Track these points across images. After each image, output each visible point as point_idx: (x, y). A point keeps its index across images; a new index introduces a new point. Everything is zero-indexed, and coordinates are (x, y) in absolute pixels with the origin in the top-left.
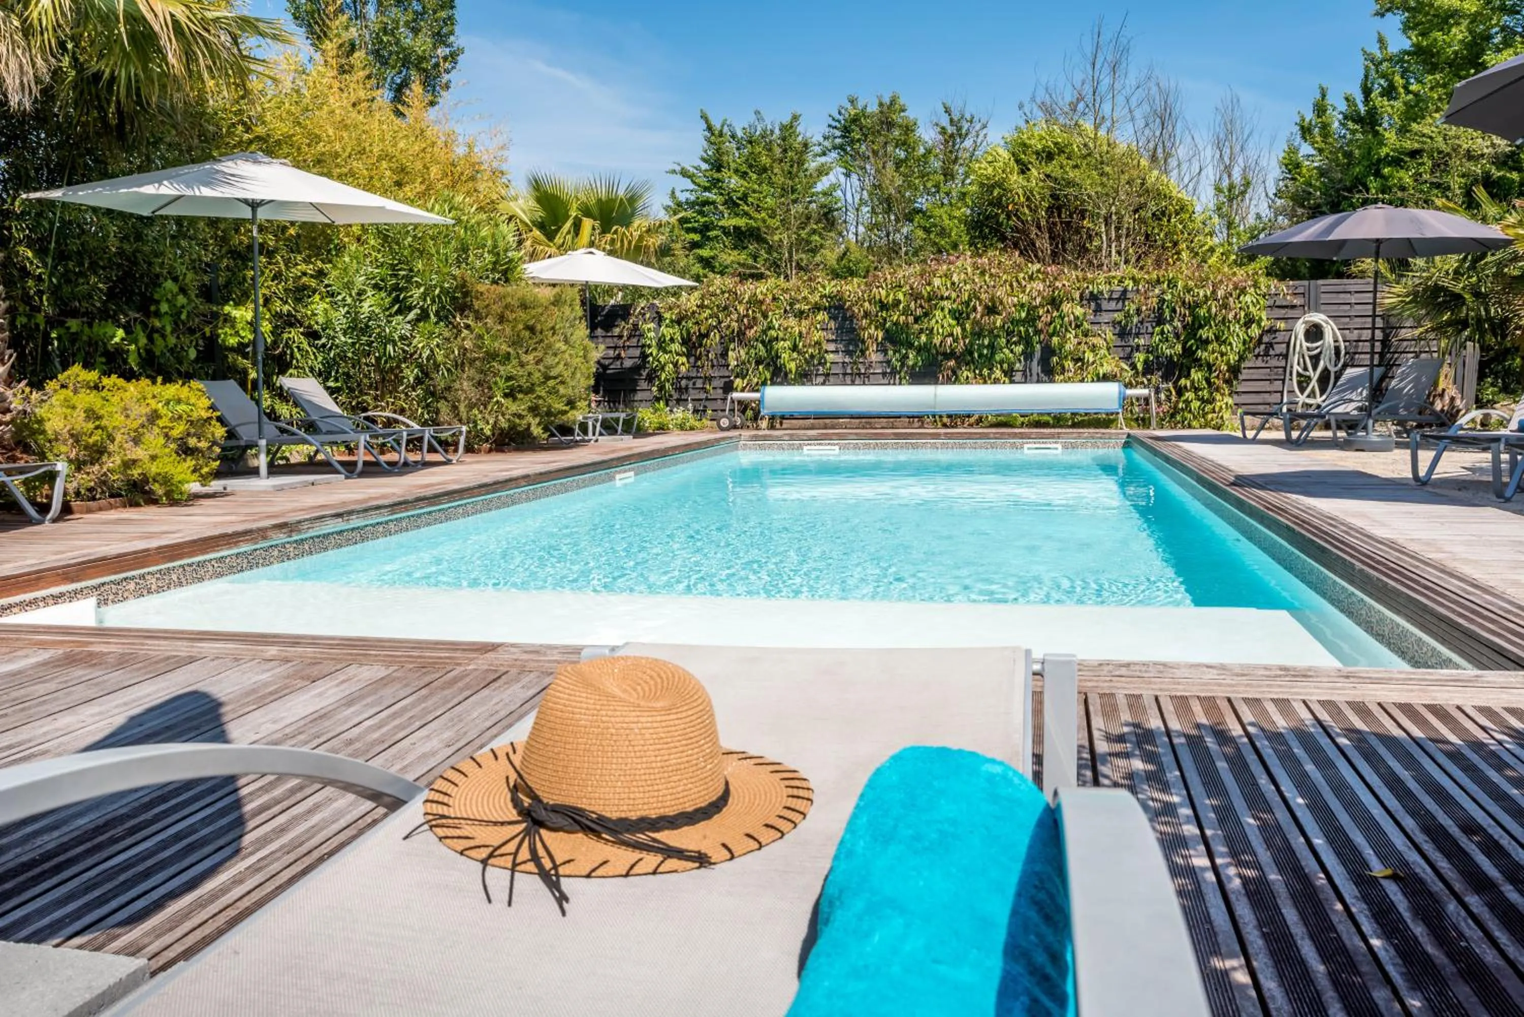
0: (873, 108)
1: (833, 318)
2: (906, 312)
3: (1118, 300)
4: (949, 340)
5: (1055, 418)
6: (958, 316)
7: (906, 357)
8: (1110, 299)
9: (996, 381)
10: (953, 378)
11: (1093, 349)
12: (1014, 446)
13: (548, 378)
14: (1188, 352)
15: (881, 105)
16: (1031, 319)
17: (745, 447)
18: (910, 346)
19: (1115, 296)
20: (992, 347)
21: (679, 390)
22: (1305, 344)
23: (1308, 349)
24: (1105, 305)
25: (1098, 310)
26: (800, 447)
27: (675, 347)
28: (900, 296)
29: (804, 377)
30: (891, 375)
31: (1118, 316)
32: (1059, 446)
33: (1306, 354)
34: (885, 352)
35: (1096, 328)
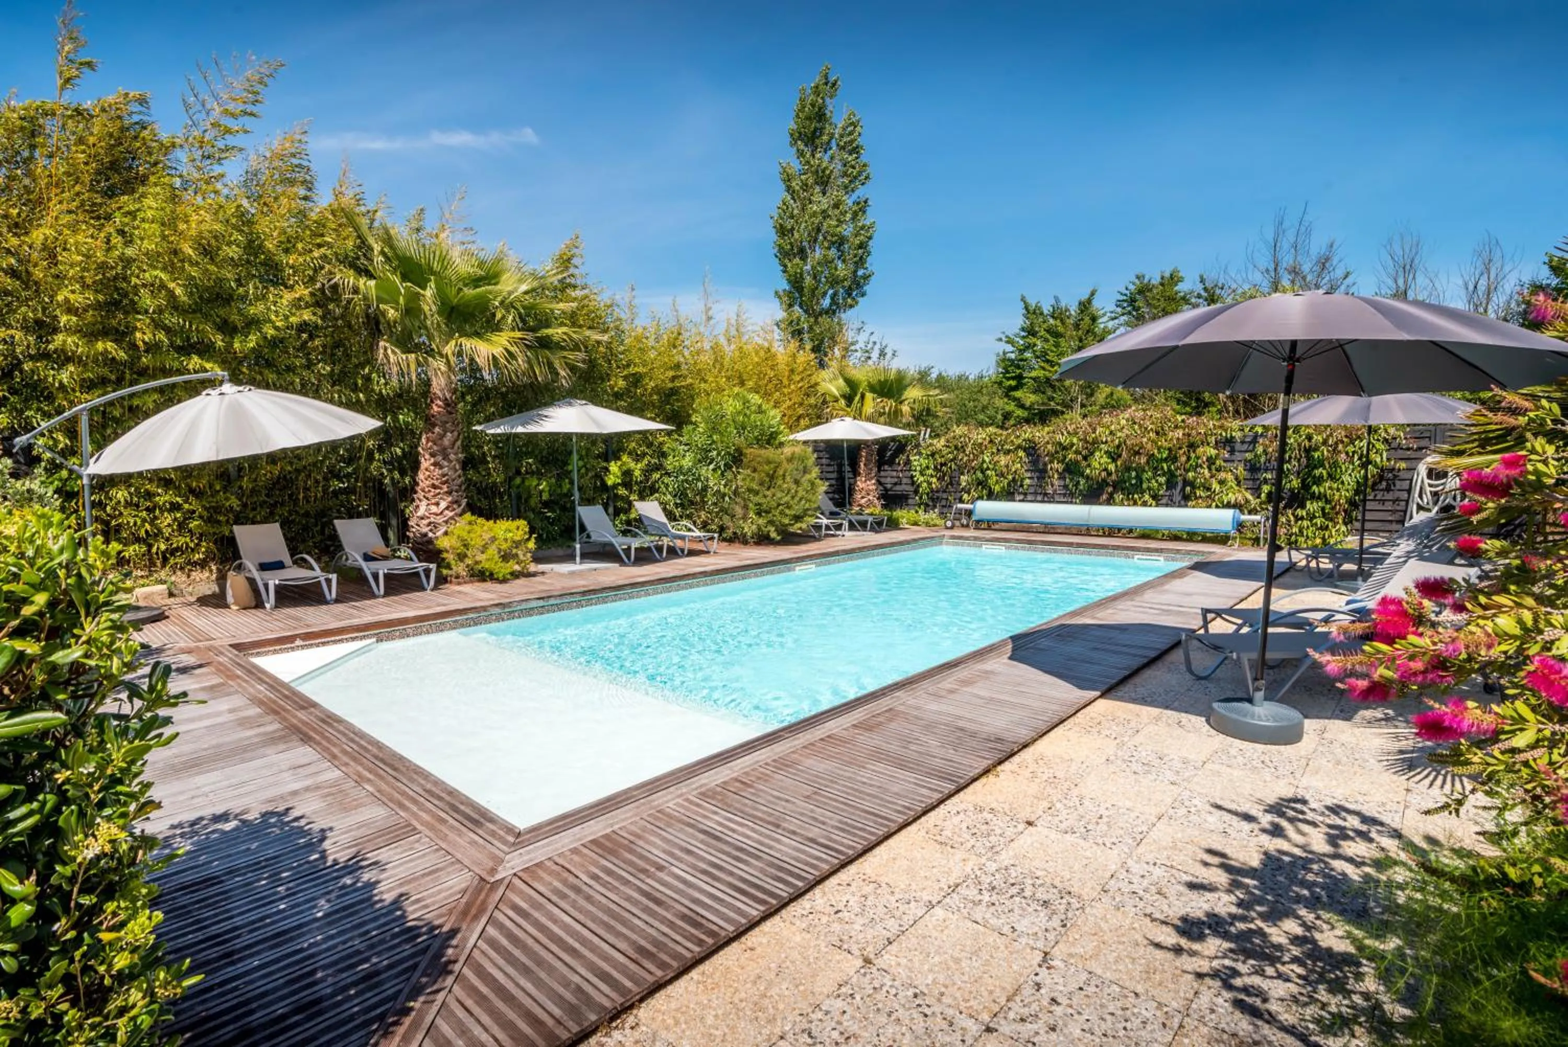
0: (1156, 281)
1: (1028, 455)
2: (1077, 452)
3: (1250, 443)
4: (1104, 474)
5: (1188, 533)
6: (1114, 457)
7: (1078, 483)
8: (1243, 442)
9: (1145, 504)
10: (1110, 501)
11: (1222, 482)
12: (1127, 556)
13: (779, 505)
14: (1305, 486)
15: (1162, 278)
16: (1172, 458)
17: (948, 543)
18: (1082, 475)
19: (1248, 439)
20: (1138, 478)
21: (932, 499)
22: (1427, 481)
23: (1430, 486)
24: (1238, 446)
25: (1232, 452)
26: (981, 546)
27: (930, 472)
28: (1075, 440)
29: (1009, 494)
30: (1069, 496)
31: (1249, 456)
32: (1162, 559)
33: (1428, 489)
34: (1064, 479)
35: (1229, 464)
